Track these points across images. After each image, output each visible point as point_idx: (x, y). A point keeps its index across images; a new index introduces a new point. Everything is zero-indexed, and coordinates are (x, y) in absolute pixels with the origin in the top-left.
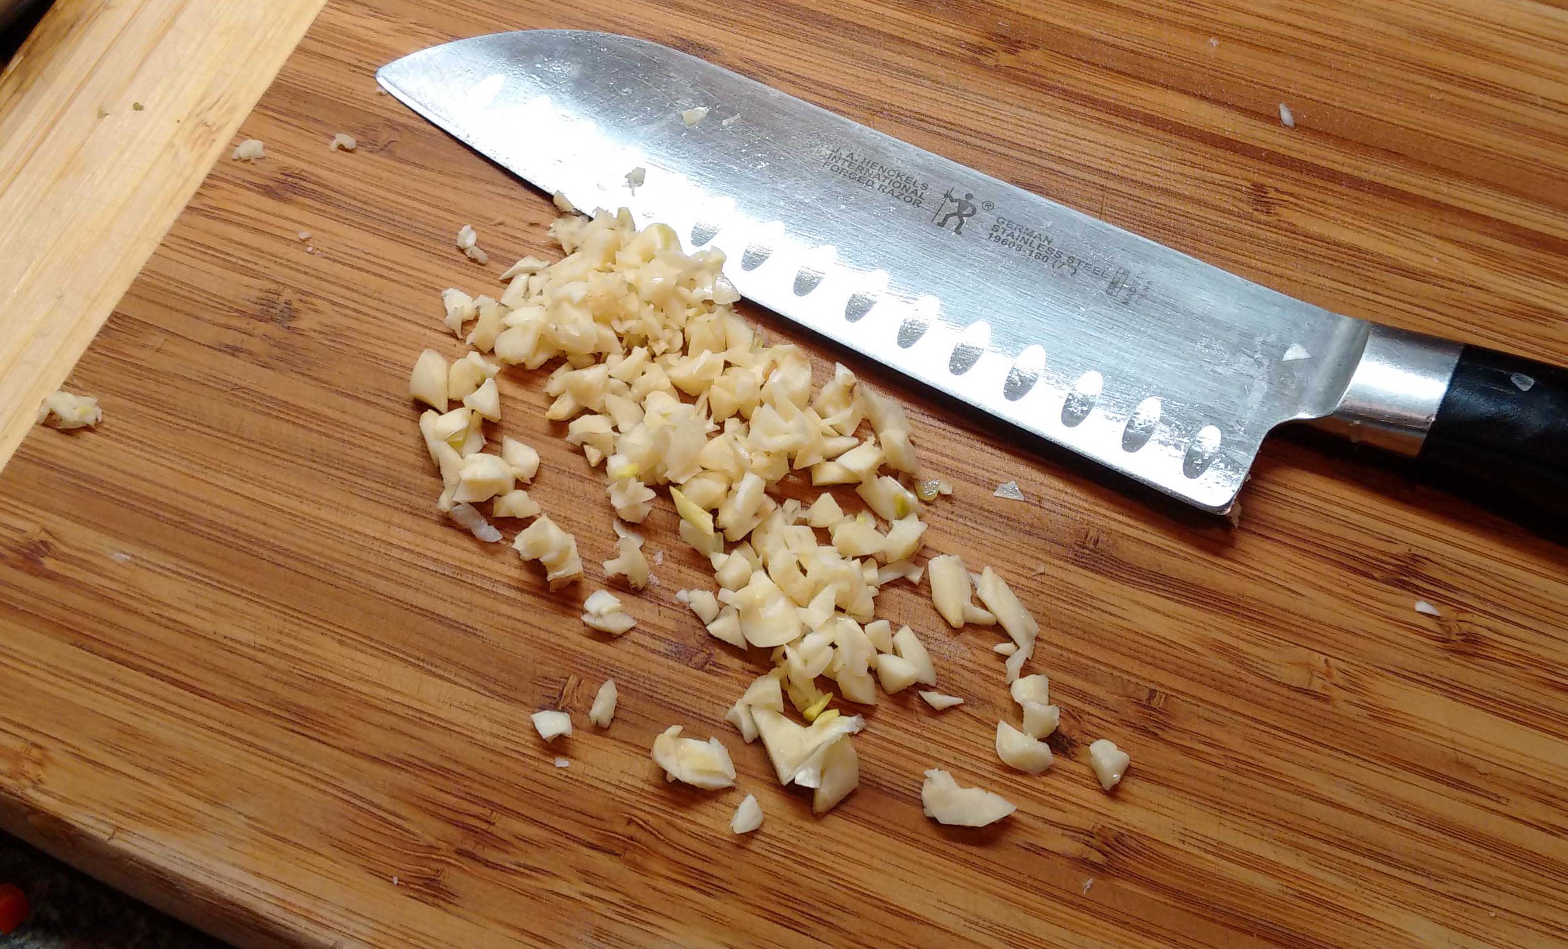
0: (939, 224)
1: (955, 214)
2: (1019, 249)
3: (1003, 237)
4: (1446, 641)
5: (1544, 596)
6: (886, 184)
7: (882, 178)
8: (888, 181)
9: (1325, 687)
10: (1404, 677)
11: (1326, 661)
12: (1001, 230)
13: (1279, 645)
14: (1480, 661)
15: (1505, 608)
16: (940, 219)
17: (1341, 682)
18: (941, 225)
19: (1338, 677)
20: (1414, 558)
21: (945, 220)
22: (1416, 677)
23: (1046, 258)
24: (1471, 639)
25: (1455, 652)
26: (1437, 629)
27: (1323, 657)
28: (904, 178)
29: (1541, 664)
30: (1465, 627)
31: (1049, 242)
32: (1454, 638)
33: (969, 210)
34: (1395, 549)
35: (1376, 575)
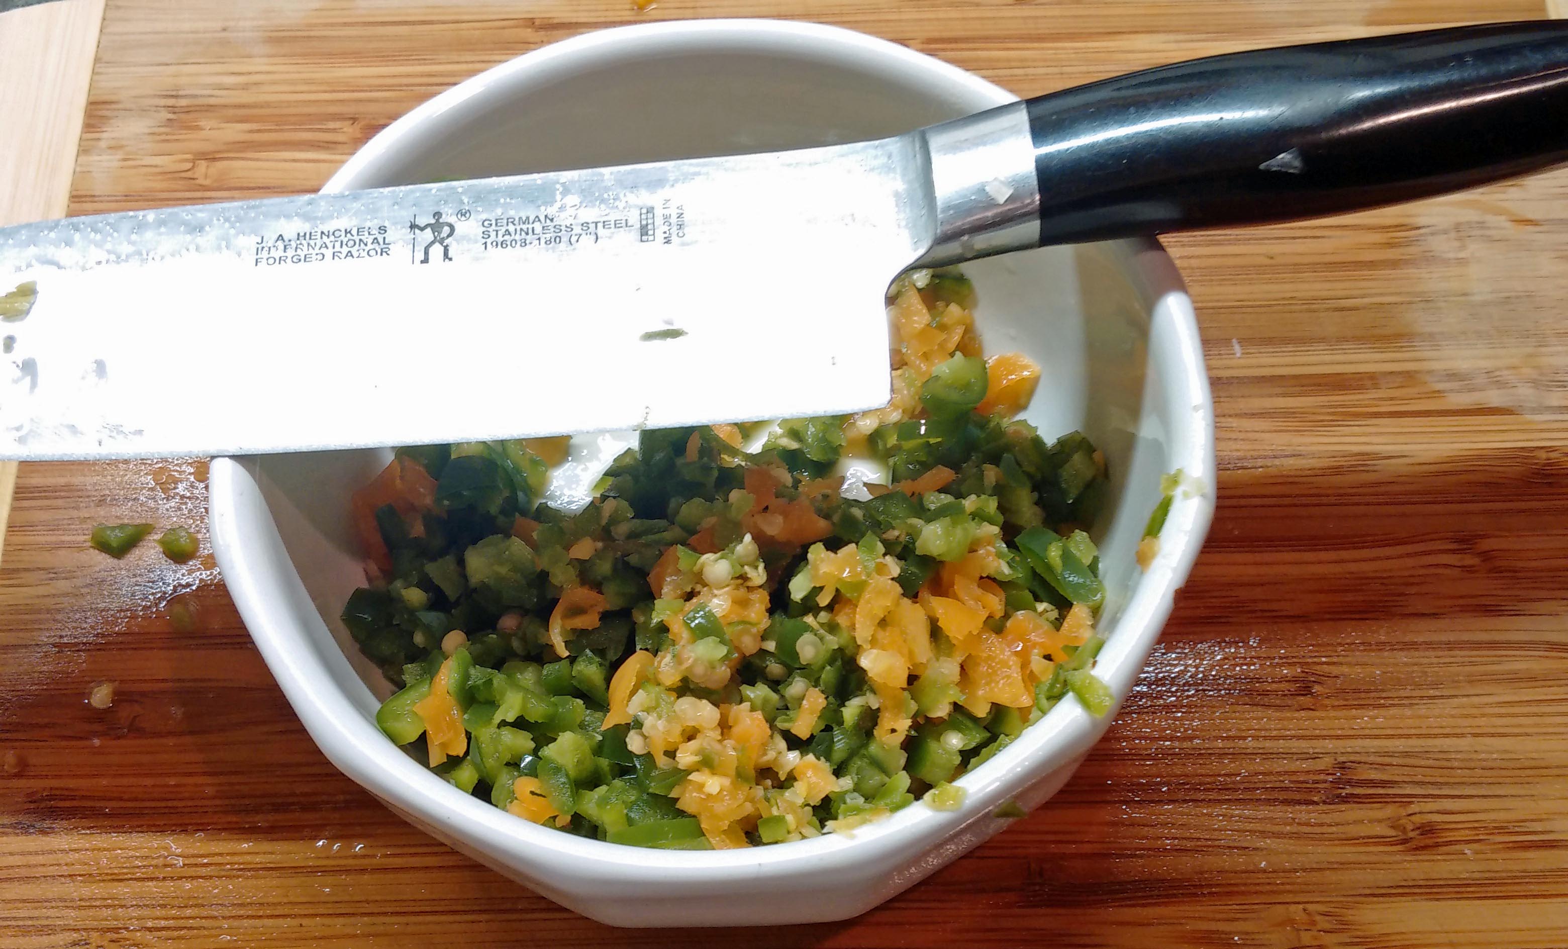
0: (422, 262)
1: (433, 243)
2: (524, 243)
3: (500, 239)
4: (1404, 841)
5: (1475, 756)
6: (338, 248)
7: (330, 245)
8: (338, 245)
9: (1316, 938)
10: (1382, 895)
11: (1305, 910)
12: (493, 234)
13: (1253, 911)
14: (1445, 849)
15: (1447, 784)
16: (420, 256)
17: (1328, 926)
18: (425, 261)
19: (1323, 923)
20: (1342, 766)
21: (426, 253)
22: (1394, 891)
23: (558, 239)
24: (1427, 830)
25: (1416, 849)
26: (1392, 833)
27: (1301, 906)
28: (354, 232)
29: (1501, 829)
30: (1417, 819)
31: (552, 220)
32: (1411, 834)
33: (446, 230)
34: (1321, 764)
35: (1315, 799)
